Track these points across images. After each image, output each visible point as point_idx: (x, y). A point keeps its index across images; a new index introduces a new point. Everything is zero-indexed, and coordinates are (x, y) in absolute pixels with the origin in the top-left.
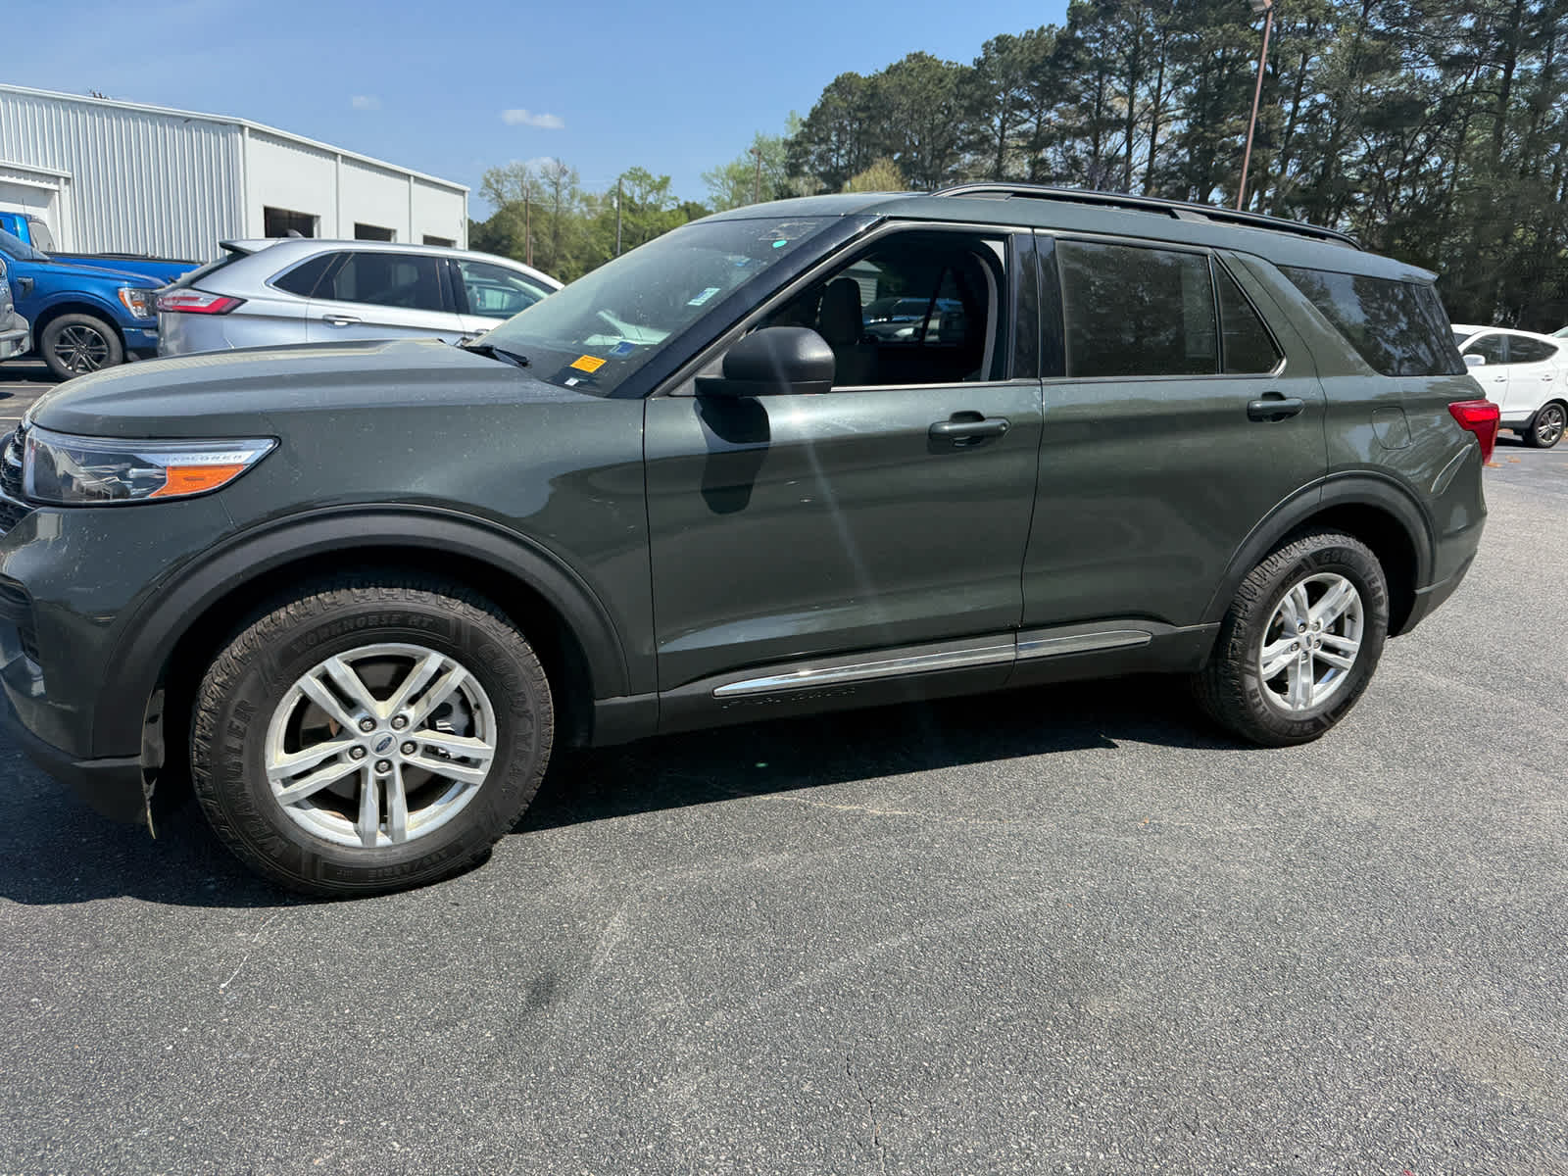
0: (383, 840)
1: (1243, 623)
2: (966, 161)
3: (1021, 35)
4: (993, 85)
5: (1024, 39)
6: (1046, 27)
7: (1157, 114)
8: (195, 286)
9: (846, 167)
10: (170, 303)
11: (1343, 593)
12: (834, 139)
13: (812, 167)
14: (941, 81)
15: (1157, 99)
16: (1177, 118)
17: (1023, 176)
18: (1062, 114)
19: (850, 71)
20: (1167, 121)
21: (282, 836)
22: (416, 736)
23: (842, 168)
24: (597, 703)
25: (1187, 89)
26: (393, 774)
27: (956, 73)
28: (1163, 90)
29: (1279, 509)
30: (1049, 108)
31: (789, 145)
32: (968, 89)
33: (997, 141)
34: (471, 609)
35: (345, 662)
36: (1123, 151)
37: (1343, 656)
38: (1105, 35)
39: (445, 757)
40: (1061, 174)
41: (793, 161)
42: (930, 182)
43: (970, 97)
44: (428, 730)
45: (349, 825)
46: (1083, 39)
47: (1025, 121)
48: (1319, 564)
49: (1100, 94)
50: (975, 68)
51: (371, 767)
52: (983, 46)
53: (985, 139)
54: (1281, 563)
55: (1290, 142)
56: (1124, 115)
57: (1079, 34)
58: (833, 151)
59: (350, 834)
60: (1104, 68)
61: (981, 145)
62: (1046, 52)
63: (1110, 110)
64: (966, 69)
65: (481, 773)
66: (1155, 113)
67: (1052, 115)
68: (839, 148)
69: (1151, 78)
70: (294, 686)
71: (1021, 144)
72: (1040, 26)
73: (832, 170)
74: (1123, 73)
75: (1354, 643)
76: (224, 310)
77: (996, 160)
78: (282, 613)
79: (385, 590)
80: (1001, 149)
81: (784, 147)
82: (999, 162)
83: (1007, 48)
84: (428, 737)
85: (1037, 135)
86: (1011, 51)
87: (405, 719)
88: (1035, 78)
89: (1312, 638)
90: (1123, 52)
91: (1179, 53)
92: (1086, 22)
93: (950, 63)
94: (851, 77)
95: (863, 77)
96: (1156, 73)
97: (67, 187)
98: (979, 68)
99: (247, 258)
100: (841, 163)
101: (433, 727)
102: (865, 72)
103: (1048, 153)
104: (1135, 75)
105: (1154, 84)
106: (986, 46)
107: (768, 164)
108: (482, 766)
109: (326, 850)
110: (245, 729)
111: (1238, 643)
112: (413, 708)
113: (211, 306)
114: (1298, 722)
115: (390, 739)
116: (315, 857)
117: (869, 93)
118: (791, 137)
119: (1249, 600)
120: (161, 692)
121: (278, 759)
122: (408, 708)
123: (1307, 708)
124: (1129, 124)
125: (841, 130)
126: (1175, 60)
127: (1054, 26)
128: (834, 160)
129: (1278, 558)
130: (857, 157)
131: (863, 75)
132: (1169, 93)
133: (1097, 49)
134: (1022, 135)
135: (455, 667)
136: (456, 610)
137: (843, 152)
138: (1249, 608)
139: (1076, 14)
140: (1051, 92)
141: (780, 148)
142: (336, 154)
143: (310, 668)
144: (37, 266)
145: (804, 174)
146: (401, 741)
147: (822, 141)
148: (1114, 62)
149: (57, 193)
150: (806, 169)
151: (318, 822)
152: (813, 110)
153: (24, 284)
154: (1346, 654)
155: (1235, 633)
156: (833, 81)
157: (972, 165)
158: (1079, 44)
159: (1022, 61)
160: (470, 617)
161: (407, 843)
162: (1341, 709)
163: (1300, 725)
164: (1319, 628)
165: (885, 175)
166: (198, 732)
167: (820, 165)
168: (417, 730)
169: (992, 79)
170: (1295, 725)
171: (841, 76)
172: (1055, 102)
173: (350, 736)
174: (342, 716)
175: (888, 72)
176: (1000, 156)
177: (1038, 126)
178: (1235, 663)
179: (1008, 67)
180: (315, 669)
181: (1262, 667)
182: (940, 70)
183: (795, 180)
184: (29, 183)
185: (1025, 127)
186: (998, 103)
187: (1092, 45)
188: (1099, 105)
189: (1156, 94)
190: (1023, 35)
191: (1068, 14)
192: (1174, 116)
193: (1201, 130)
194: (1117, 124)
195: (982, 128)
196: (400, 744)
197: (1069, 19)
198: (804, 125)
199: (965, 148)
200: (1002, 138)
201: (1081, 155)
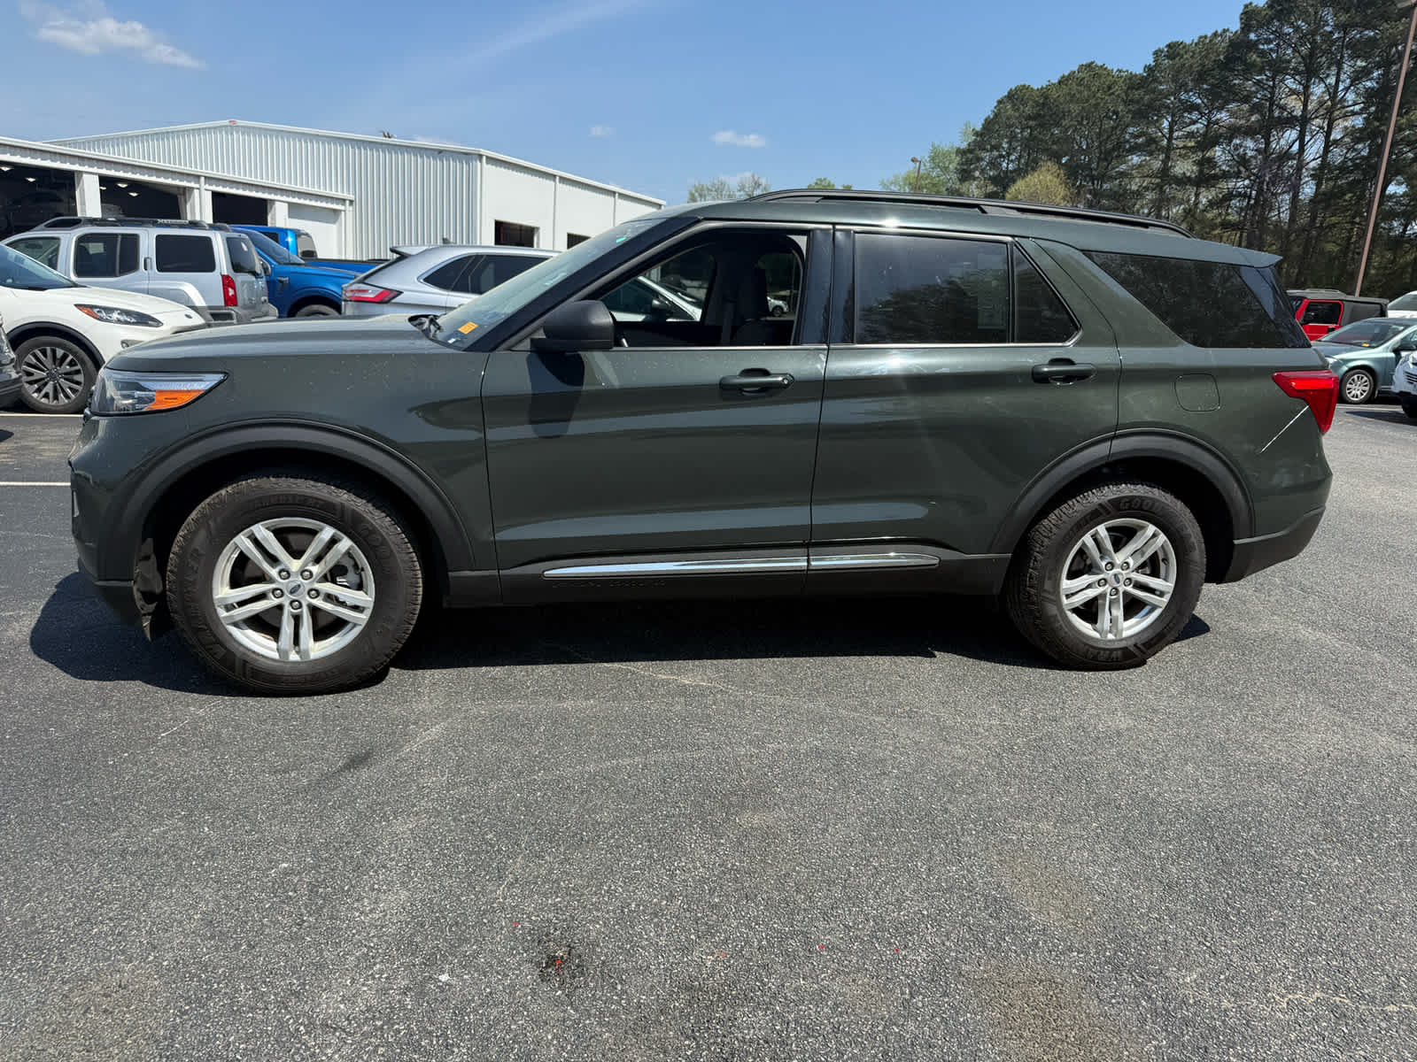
0: (294, 657)
1: (1039, 557)
2: (1134, 163)
3: (1193, 40)
4: (1163, 90)
5: (1196, 44)
6: (1219, 32)
7: (1333, 108)
8: (366, 281)
9: (1015, 171)
10: (349, 294)
11: (1151, 538)
12: (1005, 146)
13: (983, 171)
14: (1110, 88)
15: (1333, 95)
16: (1354, 113)
17: (1188, 174)
18: (1233, 114)
19: (1022, 83)
20: (1345, 116)
21: (223, 645)
22: (317, 586)
23: (1011, 172)
24: (450, 574)
25: (1369, 84)
26: (302, 612)
27: (1125, 80)
28: (1341, 87)
29: (1070, 455)
30: (1220, 109)
31: (960, 152)
32: (1136, 94)
33: (1164, 142)
34: (353, 497)
35: (267, 528)
36: (1296, 147)
37: (1159, 596)
38: (1280, 35)
39: (343, 604)
40: (1228, 171)
41: (965, 167)
42: (1096, 182)
43: (1138, 102)
44: (330, 584)
45: (273, 644)
46: (1256, 41)
47: (1194, 122)
48: (1120, 510)
49: (1273, 93)
50: (1145, 74)
51: (287, 604)
52: (1154, 54)
53: (1152, 141)
54: (1077, 507)
56: (1298, 113)
57: (1252, 36)
58: (1004, 157)
59: (272, 650)
60: (1279, 68)
61: (1150, 146)
62: (1219, 55)
63: (1283, 108)
64: (1136, 75)
65: (364, 617)
66: (1330, 111)
67: (1223, 115)
68: (1009, 154)
69: (1328, 76)
70: (232, 542)
71: (1189, 145)
72: (1214, 31)
73: (1002, 174)
74: (1296, 72)
75: (1168, 584)
76: (387, 299)
77: (1162, 161)
78: (223, 492)
79: (292, 480)
80: (1168, 150)
81: (957, 155)
82: (1165, 162)
83: (1178, 54)
84: (328, 587)
85: (1205, 135)
86: (1182, 57)
87: (311, 573)
88: (1205, 81)
89: (1120, 577)
90: (1299, 52)
91: (1358, 49)
92: (1260, 26)
93: (1120, 71)
94: (1024, 89)
95: (1036, 88)
96: (1334, 70)
97: (351, 208)
98: (1148, 75)
99: (407, 260)
100: (1011, 167)
101: (334, 582)
102: (1037, 83)
103: (1218, 153)
104: (1310, 72)
105: (1332, 80)
106: (1157, 53)
107: (941, 170)
108: (365, 612)
109: (252, 658)
110: (198, 568)
111: (1035, 573)
112: (317, 566)
113: (377, 296)
114: (1104, 649)
115: (299, 586)
116: (245, 662)
117: (1041, 101)
118: (964, 146)
119: (1045, 537)
120: (150, 540)
121: (223, 591)
122: (313, 565)
123: (1118, 638)
124: (1304, 121)
125: (1012, 138)
126: (1354, 57)
127: (1228, 30)
128: (1004, 165)
129: (1075, 502)
130: (1026, 162)
131: (1036, 86)
132: (1347, 89)
133: (1271, 50)
134: (1191, 135)
135: (343, 538)
136: (343, 497)
137: (1013, 157)
138: (1045, 544)
139: (1249, 16)
140: (1221, 95)
141: (953, 156)
142: (555, 176)
143: (242, 531)
144: (292, 268)
145: (975, 179)
146: (307, 589)
147: (995, 148)
148: (1289, 61)
149: (343, 213)
150: (977, 174)
151: (248, 637)
152: (986, 120)
153: (282, 282)
154: (1162, 594)
155: (1032, 565)
156: (1006, 94)
157: (1140, 166)
158: (1252, 46)
159: (1191, 66)
160: (352, 503)
161: (311, 661)
162: (1152, 642)
163: (1108, 652)
164: (1128, 568)
165: (1049, 177)
166: (169, 568)
167: (990, 170)
168: (320, 581)
169: (1161, 84)
170: (1102, 652)
171: (1014, 88)
172: (1227, 102)
173: (271, 581)
174: (266, 566)
175: (1060, 82)
176: (1167, 156)
177: (1207, 126)
178: (1033, 591)
179: (1179, 71)
180: (246, 531)
181: (1064, 598)
182: (1111, 78)
183: (967, 183)
184: (324, 205)
185: (1193, 128)
186: (1168, 107)
187: (1266, 47)
188: (1271, 105)
189: (1333, 92)
190: (1196, 41)
191: (1241, 19)
192: (1352, 111)
193: (1377, 124)
194: (1289, 122)
195: (1149, 131)
196: (307, 590)
197: (1242, 23)
198: (977, 134)
199: (1133, 150)
200: (1170, 140)
201: (1250, 153)
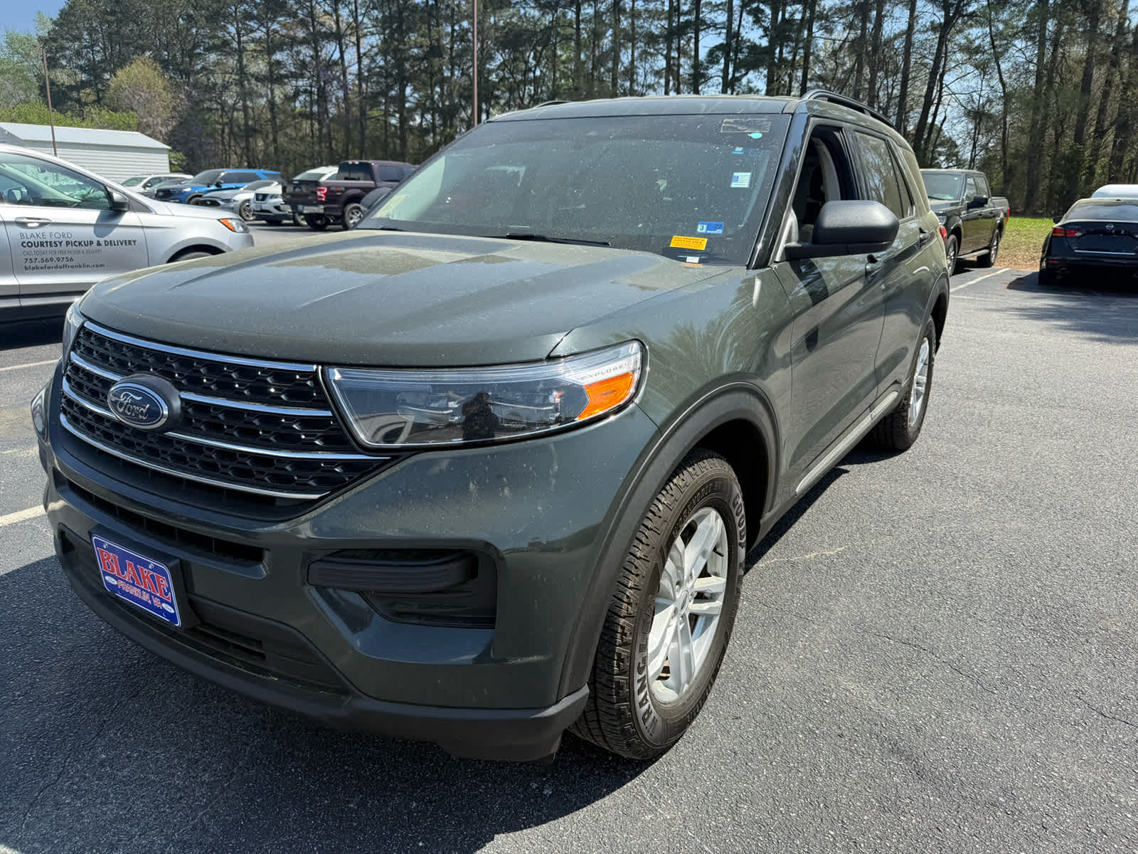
2: (212, 60)
7: (357, 30)
12: (86, 37)
13: (70, 60)
15: (356, 19)
16: (373, 34)
17: (262, 73)
18: (284, 26)
20: (365, 35)
23: (99, 63)
25: (376, 13)
28: (359, 12)
30: (273, 21)
31: (43, 40)
33: (235, 45)
36: (337, 56)
40: (295, 72)
41: (50, 55)
42: (184, 76)
43: (207, 9)
47: (256, 30)
49: (312, 12)
53: (226, 43)
55: (454, 54)
56: (334, 30)
58: (88, 47)
61: (223, 47)
63: (322, 24)
67: (275, 26)
68: (92, 46)
71: (257, 48)
73: (90, 64)
77: (237, 60)
80: (240, 52)
81: (39, 42)
82: (239, 61)
85: (268, 41)
100: (98, 58)
103: (281, 56)
105: (352, 7)
124: (339, 36)
125: (92, 30)
128: (90, 55)
130: (111, 54)
132: (364, 15)
134: (257, 41)
137: (97, 49)
140: (274, 9)
141: (35, 43)
147: (75, 38)
150: (64, 62)
152: (61, 11)
157: (216, 64)
165: (147, 70)
167: (77, 59)
172: (277, 16)
176: (240, 57)
177: (268, 34)
185: (257, 34)
186: (231, 15)
188: (313, 21)
189: (354, 15)
192: (371, 32)
193: (396, 43)
194: (329, 36)
195: (220, 34)
199: (209, 49)
200: (239, 42)
201: (308, 59)
